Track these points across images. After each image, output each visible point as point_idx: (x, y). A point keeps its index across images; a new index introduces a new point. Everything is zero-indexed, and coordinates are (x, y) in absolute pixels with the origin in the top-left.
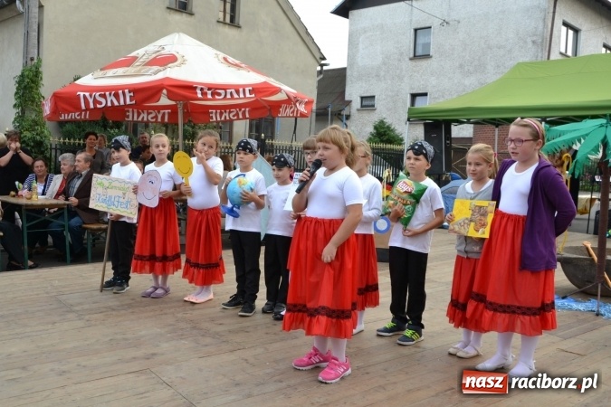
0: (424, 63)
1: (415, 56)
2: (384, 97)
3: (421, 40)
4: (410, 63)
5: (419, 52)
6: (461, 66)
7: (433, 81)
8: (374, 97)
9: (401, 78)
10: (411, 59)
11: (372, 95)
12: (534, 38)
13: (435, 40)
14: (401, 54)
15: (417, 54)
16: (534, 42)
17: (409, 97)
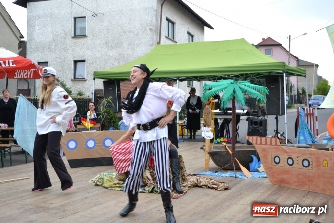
0: (82, 40)
1: (75, 35)
2: (55, 63)
3: (78, 25)
4: (72, 40)
5: (78, 33)
6: (107, 43)
7: (89, 52)
8: (48, 63)
9: (66, 50)
10: (73, 38)
11: (46, 61)
12: (151, 27)
13: (89, 26)
14: (66, 34)
15: (77, 34)
16: (151, 29)
17: (72, 63)
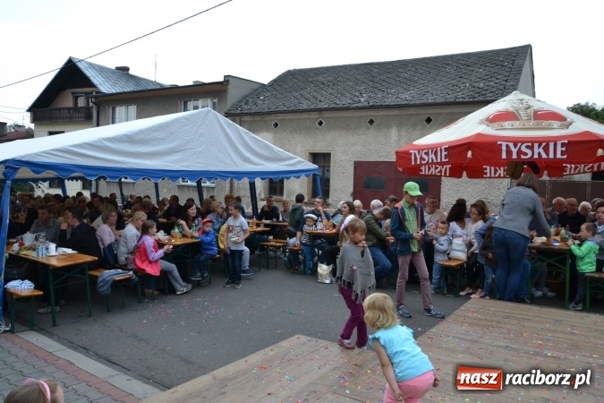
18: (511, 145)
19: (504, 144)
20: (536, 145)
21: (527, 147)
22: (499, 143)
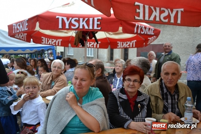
18: (65, 19)
19: (60, 18)
20: (81, 19)
21: (75, 20)
22: (57, 17)
